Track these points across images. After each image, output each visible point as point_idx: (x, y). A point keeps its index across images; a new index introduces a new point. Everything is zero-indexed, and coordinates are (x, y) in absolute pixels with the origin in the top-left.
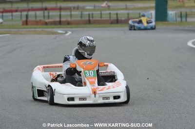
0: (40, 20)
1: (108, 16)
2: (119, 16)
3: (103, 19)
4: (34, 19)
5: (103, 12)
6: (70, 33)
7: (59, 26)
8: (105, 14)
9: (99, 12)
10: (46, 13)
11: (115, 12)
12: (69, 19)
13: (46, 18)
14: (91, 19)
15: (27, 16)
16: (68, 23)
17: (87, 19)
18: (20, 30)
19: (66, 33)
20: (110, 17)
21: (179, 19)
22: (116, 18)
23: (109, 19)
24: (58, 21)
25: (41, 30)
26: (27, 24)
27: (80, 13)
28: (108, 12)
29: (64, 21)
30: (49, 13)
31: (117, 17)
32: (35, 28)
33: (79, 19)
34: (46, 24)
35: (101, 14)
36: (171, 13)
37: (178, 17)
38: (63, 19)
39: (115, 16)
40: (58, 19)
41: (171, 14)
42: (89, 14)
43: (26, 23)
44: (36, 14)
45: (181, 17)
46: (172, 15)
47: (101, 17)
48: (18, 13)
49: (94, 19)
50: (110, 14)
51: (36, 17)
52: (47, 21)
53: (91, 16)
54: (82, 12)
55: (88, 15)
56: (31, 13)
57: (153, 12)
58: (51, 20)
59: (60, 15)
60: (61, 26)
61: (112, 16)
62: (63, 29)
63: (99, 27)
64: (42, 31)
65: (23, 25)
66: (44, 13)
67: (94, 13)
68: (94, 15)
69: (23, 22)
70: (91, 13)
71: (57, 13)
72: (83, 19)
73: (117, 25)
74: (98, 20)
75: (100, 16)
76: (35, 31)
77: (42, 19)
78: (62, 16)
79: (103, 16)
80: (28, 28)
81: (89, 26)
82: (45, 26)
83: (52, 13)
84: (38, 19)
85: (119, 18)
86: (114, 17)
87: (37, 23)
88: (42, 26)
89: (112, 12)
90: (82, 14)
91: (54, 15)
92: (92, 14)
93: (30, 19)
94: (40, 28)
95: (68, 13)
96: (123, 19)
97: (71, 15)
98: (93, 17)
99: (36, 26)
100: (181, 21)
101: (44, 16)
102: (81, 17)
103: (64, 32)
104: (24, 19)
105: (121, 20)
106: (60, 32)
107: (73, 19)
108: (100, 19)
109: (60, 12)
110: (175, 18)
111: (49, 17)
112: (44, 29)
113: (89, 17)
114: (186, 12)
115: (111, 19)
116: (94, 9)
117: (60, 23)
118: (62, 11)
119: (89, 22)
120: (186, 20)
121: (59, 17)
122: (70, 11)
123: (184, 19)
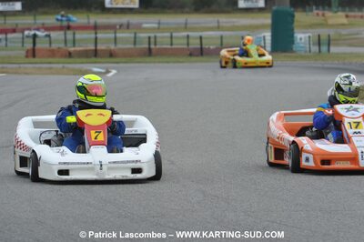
0: (59, 48)
1: (185, 41)
2: (204, 41)
3: (173, 47)
4: (47, 46)
5: (174, 34)
6: (114, 72)
7: (94, 59)
8: (178, 38)
9: (168, 34)
10: (70, 35)
11: (198, 34)
12: (112, 47)
13: (69, 45)
14: (152, 46)
15: (34, 39)
16: (111, 54)
17: (147, 46)
19: (108, 72)
20: (188, 44)
21: (315, 49)
22: (198, 46)
23: (185, 47)
24: (92, 51)
25: (61, 66)
26: (34, 56)
27: (133, 35)
28: (185, 34)
29: (102, 50)
30: (74, 34)
31: (201, 44)
32: (50, 63)
33: (131, 46)
34: (70, 55)
35: (171, 37)
36: (301, 37)
37: (314, 44)
38: (100, 47)
39: (198, 41)
40: (91, 47)
41: (301, 39)
42: (149, 38)
43: (33, 53)
44: (50, 38)
45: (319, 44)
46: (303, 40)
47: (172, 44)
48: (18, 35)
49: (158, 47)
50: (188, 36)
51: (50, 42)
52: (72, 49)
53: (152, 40)
54: (135, 34)
55: (147, 40)
57: (268, 35)
58: (77, 49)
59: (96, 38)
60: (99, 60)
61: (191, 41)
62: (102, 65)
63: (168, 62)
64: (63, 67)
65: (27, 56)
66: (65, 34)
67: (158, 35)
68: (158, 40)
69: (27, 52)
70: (152, 35)
71: (90, 35)
72: (138, 46)
73: (200, 58)
74: (166, 49)
75: (169, 41)
76: (51, 68)
77: (62, 45)
78: (98, 41)
79: (174, 41)
80: (36, 63)
81: (148, 59)
82: (68, 60)
83: (79, 35)
84: (54, 46)
85: (205, 46)
86: (195, 44)
87: (52, 53)
88: (62, 60)
89: (190, 34)
90: (135, 38)
91: (84, 39)
92: (155, 37)
93: (38, 46)
94: (58, 63)
95: (111, 35)
96: (212, 47)
97: (115, 38)
98: (155, 44)
99: (51, 60)
100: (320, 51)
101: (66, 42)
102: (135, 43)
103: (103, 71)
104: (29, 45)
105: (209, 49)
106: (95, 70)
107: (120, 46)
108: (169, 47)
109: (96, 33)
110: (308, 46)
111: (74, 42)
112: (66, 65)
113: (149, 44)
114: (329, 36)
115: (190, 46)
116: (159, 28)
117: (96, 53)
118: (98, 31)
119: (149, 52)
120: (329, 50)
121: (94, 41)
122: (112, 31)
123: (324, 48)
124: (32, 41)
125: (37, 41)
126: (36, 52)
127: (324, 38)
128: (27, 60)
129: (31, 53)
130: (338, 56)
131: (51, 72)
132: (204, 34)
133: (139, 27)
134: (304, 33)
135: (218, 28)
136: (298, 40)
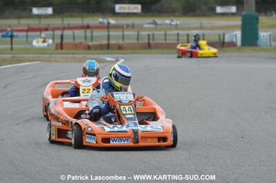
0: (81, 43)
1: (176, 38)
2: (190, 38)
3: (168, 42)
4: (71, 41)
5: (168, 33)
6: (122, 60)
7: (107, 51)
8: (170, 35)
9: (163, 33)
10: (89, 32)
11: (186, 32)
12: (121, 42)
13: (89, 40)
14: (151, 41)
15: (62, 36)
16: (120, 47)
17: (147, 41)
18: (53, 55)
19: (117, 61)
20: (178, 40)
21: (274, 44)
22: (186, 41)
24: (105, 45)
25: (81, 56)
26: (62, 48)
27: (136, 33)
28: (175, 32)
29: (113, 44)
30: (92, 32)
31: (188, 40)
32: (74, 54)
33: (135, 41)
34: (89, 48)
35: (166, 35)
36: (263, 34)
37: (273, 40)
38: (112, 42)
39: (186, 38)
40: (105, 42)
41: (264, 36)
42: (149, 35)
43: (61, 46)
44: (74, 35)
46: (265, 38)
47: (166, 40)
48: (50, 33)
49: (155, 42)
50: (178, 34)
51: (74, 38)
52: (90, 44)
53: (151, 37)
54: (138, 32)
55: (147, 37)
56: (67, 33)
57: (239, 33)
58: (95, 43)
59: (109, 36)
60: (110, 51)
61: (180, 38)
62: (113, 56)
63: (163, 53)
64: (84, 57)
65: (56, 49)
66: (85, 32)
67: (156, 33)
68: (155, 37)
69: (57, 45)
70: (151, 33)
71: (104, 33)
72: (140, 41)
74: (162, 44)
75: (164, 37)
76: (74, 58)
77: (83, 41)
78: (111, 38)
79: (168, 38)
80: (64, 54)
82: (87, 51)
83: (97, 33)
84: (77, 41)
86: (183, 40)
87: (76, 47)
88: (84, 51)
89: (180, 32)
90: (138, 35)
91: (100, 36)
92: (153, 35)
93: (65, 41)
95: (119, 33)
97: (123, 36)
98: (153, 40)
99: (75, 51)
101: (86, 38)
102: (138, 39)
103: (114, 60)
104: (58, 41)
106: (108, 59)
107: (127, 41)
108: (164, 42)
109: (109, 31)
110: (268, 42)
111: (92, 38)
113: (149, 39)
115: (180, 42)
116: (156, 28)
117: (108, 47)
118: (110, 30)
119: (149, 46)
121: (107, 38)
122: (121, 30)
124: (60, 37)
125: (64, 37)
126: (64, 45)
128: (57, 51)
129: (59, 46)
131: (75, 60)
132: (190, 32)
133: (141, 27)
134: (266, 32)
135: (201, 28)
136: (262, 37)
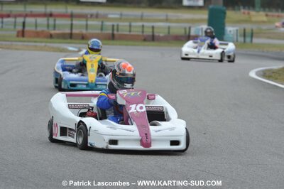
0: (43, 31)
1: (141, 30)
2: (155, 30)
3: (132, 33)
4: (33, 29)
5: (133, 24)
7: (69, 40)
8: (136, 27)
9: (127, 24)
10: (51, 21)
11: (151, 24)
12: (84, 31)
13: (51, 28)
14: (115, 32)
15: (24, 23)
16: (83, 37)
17: (110, 32)
18: (14, 43)
19: (80, 51)
20: (143, 32)
21: (241, 39)
22: (151, 34)
23: (140, 34)
24: (68, 34)
25: (43, 44)
26: (23, 36)
27: (100, 23)
28: (141, 24)
29: (76, 34)
30: (55, 20)
31: (153, 32)
32: (35, 42)
33: (99, 32)
34: (51, 36)
35: (130, 26)
36: (230, 29)
37: (241, 36)
38: (75, 31)
39: (151, 30)
40: (68, 31)
41: (230, 31)
42: (113, 26)
43: (22, 34)
44: (36, 22)
45: (244, 36)
46: (232, 33)
47: (130, 31)
48: (11, 20)
49: (120, 33)
50: (143, 26)
51: (36, 26)
52: (53, 32)
53: (115, 28)
54: (102, 22)
55: (111, 28)
56: (29, 20)
58: (57, 32)
59: (72, 25)
60: (73, 41)
61: (145, 29)
62: (75, 45)
63: (127, 45)
64: (45, 46)
65: (18, 36)
66: (48, 20)
67: (121, 24)
68: (120, 28)
69: (18, 32)
70: (115, 24)
71: (67, 22)
72: (104, 32)
73: (152, 43)
74: (126, 35)
75: (128, 29)
76: (36, 46)
77: (45, 29)
78: (74, 27)
79: (132, 29)
80: (24, 41)
81: (112, 42)
82: (49, 40)
83: (59, 21)
84: (39, 29)
85: (156, 34)
86: (148, 32)
87: (38, 35)
88: (46, 40)
89: (145, 24)
90: (102, 25)
91: (63, 25)
92: (118, 26)
93: (27, 28)
94: (41, 42)
95: (83, 22)
96: (161, 35)
97: (87, 25)
98: (118, 30)
99: (36, 39)
100: (245, 41)
101: (48, 26)
102: (102, 29)
103: (76, 50)
104: (20, 28)
105: (159, 36)
106: (71, 49)
107: (90, 31)
108: (128, 33)
109: (72, 20)
110: (235, 37)
111: (55, 27)
112: (48, 44)
113: (113, 30)
114: (252, 30)
115: (145, 34)
116: (121, 19)
117: (71, 36)
118: (74, 19)
119: (113, 37)
120: (251, 41)
121: (70, 27)
122: (85, 19)
123: (248, 39)
124: (22, 24)
125: (26, 24)
126: (25, 33)
127: (248, 31)
128: (17, 39)
129: (21, 34)
130: (258, 46)
131: (36, 49)
132: (156, 24)
133: (105, 17)
134: (233, 27)
135: (167, 20)
136: (228, 32)
